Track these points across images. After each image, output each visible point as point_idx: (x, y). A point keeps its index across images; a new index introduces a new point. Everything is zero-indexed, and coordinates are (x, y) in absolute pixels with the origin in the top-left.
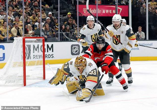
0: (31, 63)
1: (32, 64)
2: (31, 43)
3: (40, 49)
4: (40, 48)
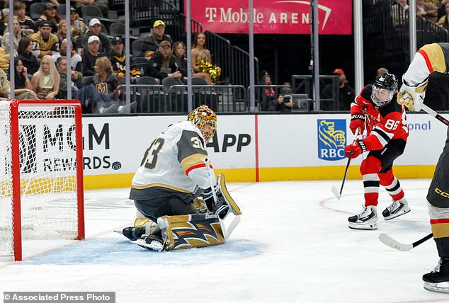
0: (37, 185)
1: (46, 187)
2: (37, 120)
3: (65, 141)
4: (65, 136)
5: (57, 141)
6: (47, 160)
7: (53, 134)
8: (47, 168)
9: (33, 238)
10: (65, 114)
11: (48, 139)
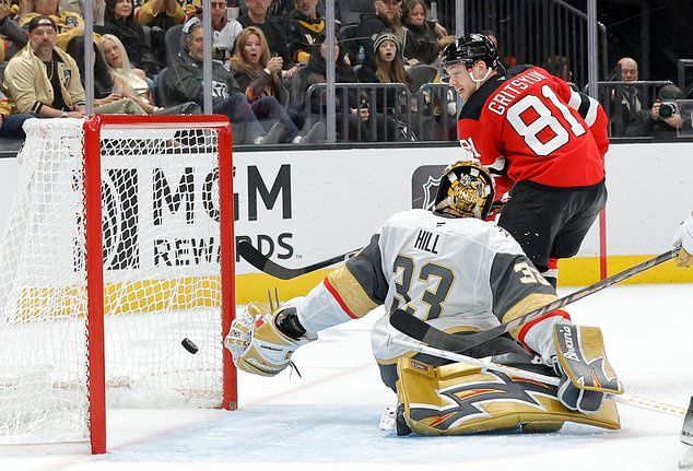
0: (141, 294)
1: (151, 300)
2: (140, 158)
3: (198, 201)
4: (198, 192)
5: (183, 202)
6: (159, 242)
7: (174, 187)
8: (161, 259)
9: (130, 406)
10: (197, 146)
11: (163, 197)
